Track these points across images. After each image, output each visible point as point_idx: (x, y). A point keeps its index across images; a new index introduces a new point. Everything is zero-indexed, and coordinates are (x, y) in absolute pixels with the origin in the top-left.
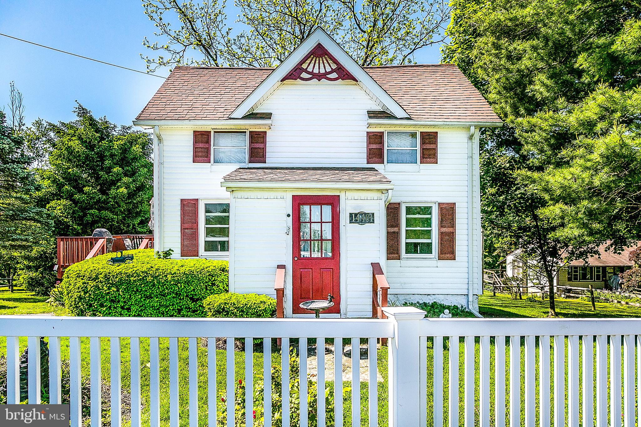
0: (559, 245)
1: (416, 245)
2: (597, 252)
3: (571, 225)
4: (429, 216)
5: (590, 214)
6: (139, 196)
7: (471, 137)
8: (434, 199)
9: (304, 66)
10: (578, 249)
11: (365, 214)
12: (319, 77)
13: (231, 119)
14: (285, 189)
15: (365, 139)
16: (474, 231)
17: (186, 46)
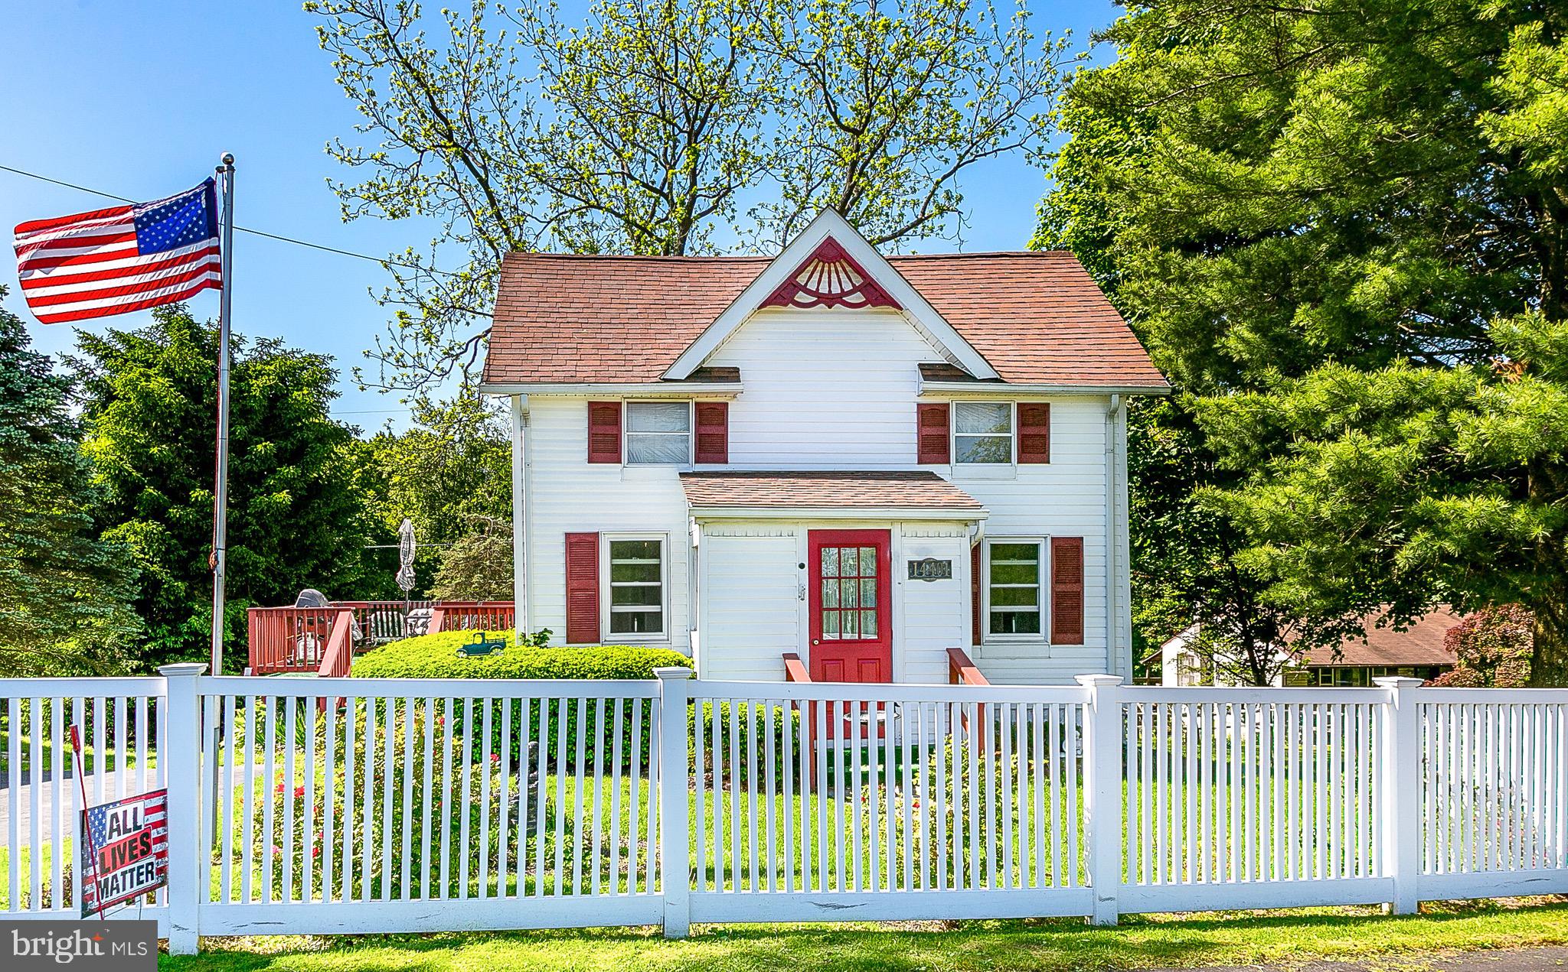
0: (1280, 617)
1: (1009, 616)
2: (1360, 631)
3: (1291, 580)
4: (1033, 562)
5: (1317, 562)
6: (313, 509)
7: (1111, 415)
8: (1043, 531)
9: (802, 280)
10: (1322, 622)
11: (936, 562)
12: (830, 300)
13: (666, 380)
14: (796, 520)
15: (915, 418)
16: (1119, 589)
17: (422, 152)
